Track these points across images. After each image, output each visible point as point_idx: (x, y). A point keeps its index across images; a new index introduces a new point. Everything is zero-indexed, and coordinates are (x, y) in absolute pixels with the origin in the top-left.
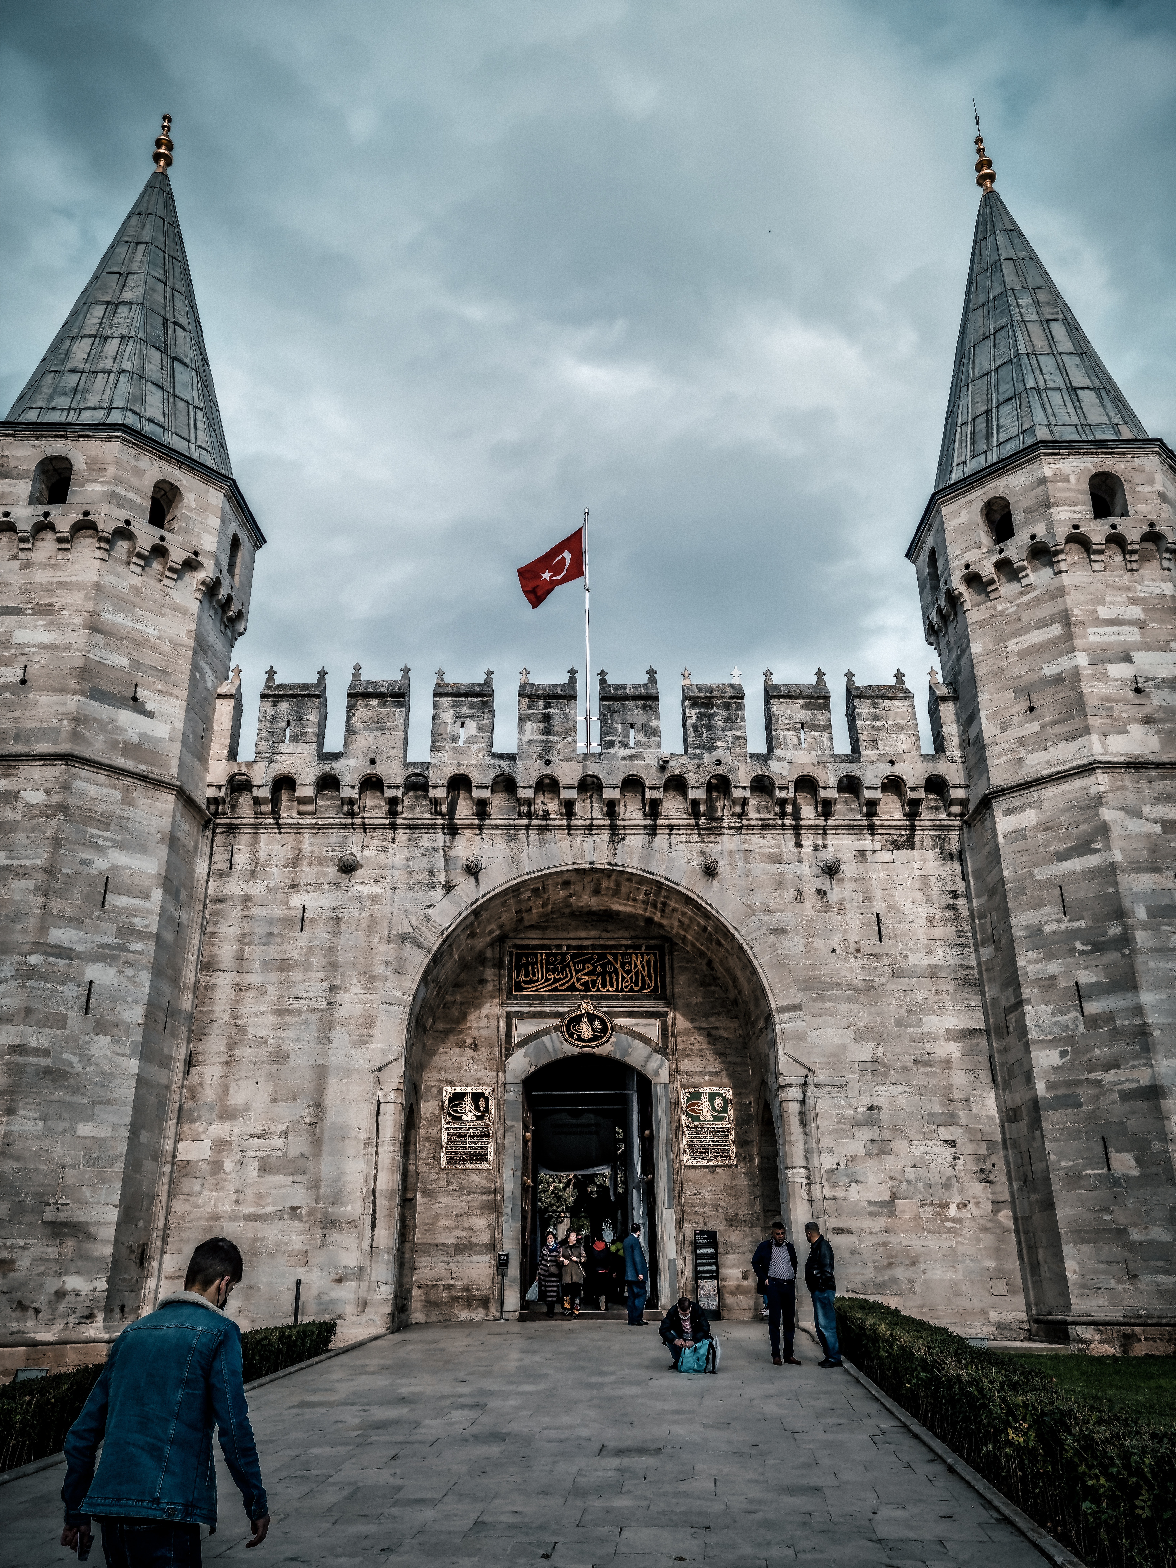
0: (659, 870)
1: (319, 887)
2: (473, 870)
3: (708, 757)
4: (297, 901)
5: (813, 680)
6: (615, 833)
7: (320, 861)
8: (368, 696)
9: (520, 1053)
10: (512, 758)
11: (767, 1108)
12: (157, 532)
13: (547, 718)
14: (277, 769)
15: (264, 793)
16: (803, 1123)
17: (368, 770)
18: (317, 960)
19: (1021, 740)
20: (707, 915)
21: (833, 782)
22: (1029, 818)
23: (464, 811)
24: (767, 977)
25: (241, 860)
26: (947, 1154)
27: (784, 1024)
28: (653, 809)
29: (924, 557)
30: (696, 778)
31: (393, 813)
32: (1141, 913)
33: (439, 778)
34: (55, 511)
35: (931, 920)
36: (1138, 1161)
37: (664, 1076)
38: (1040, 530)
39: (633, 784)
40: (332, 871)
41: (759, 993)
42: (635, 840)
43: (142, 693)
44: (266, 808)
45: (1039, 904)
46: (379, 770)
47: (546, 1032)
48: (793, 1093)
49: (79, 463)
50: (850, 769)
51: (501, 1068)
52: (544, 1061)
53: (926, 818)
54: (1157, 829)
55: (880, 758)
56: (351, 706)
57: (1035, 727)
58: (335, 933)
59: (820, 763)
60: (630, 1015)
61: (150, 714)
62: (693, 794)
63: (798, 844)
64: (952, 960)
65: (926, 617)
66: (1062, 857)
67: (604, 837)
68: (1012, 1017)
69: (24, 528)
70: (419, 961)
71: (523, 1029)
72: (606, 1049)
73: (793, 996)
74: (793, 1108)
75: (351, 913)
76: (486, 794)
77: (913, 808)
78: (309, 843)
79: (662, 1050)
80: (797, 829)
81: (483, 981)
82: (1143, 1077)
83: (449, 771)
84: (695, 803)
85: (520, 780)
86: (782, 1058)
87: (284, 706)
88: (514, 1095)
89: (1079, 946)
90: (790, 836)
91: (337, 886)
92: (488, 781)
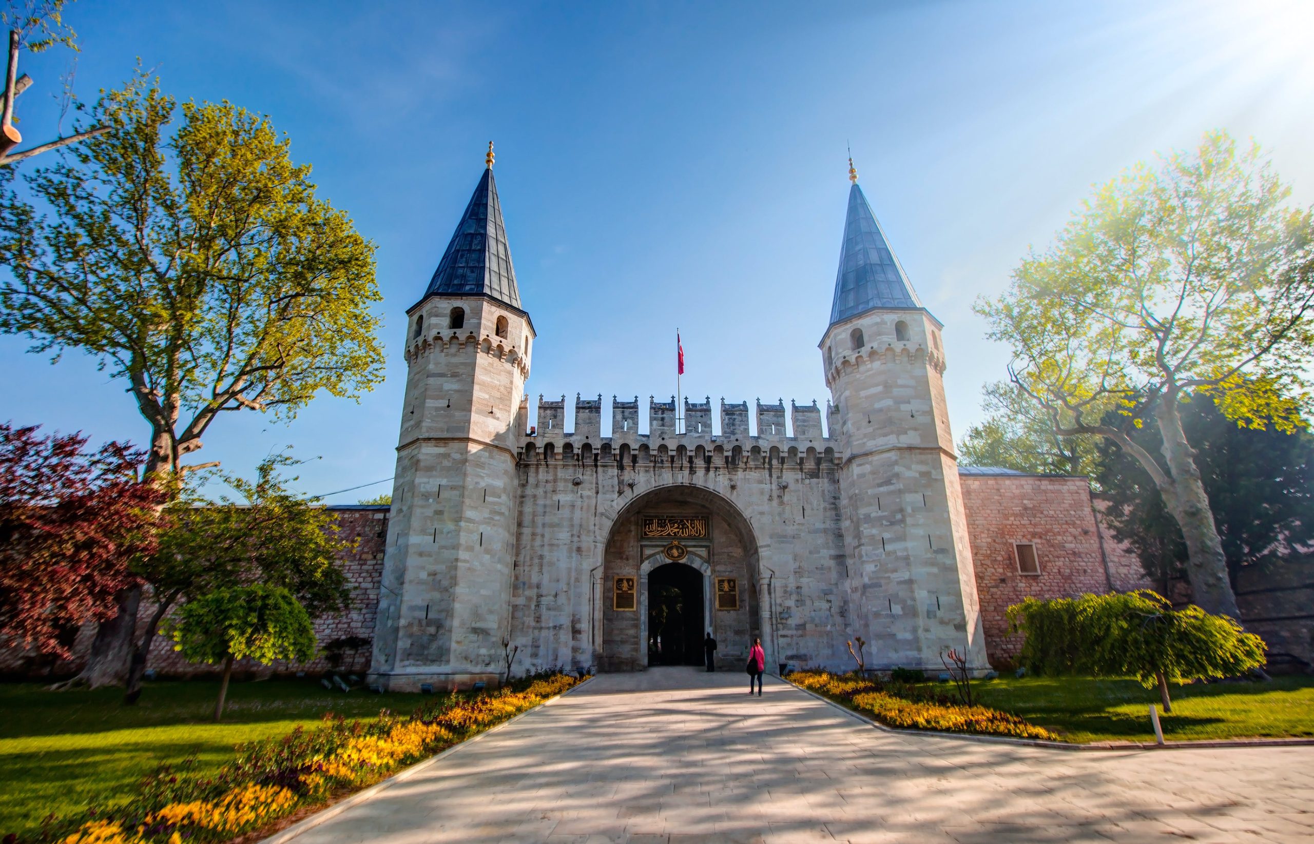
0: (711, 486)
1: (565, 492)
2: (631, 486)
3: (733, 438)
4: (556, 498)
5: (778, 403)
6: (692, 471)
7: (566, 480)
8: (584, 408)
9: (646, 562)
10: (647, 436)
11: (754, 586)
12: (499, 339)
13: (663, 419)
14: (546, 440)
15: (541, 450)
16: (770, 593)
17: (585, 441)
18: (565, 523)
19: (865, 436)
20: (731, 506)
21: (786, 449)
22: (867, 468)
23: (627, 461)
24: (757, 533)
25: (531, 480)
26: (827, 606)
27: (763, 553)
28: (708, 460)
29: (826, 348)
30: (728, 447)
31: (596, 460)
32: (909, 510)
33: (616, 446)
34: (458, 331)
35: (825, 509)
36: (903, 608)
37: (709, 573)
38: (875, 345)
39: (700, 448)
40: (570, 485)
41: (752, 539)
42: (700, 473)
43: (494, 410)
44: (542, 457)
45: (870, 505)
46: (590, 441)
47: (658, 553)
48: (766, 581)
49: (467, 310)
50: (793, 444)
51: (638, 568)
52: (657, 565)
53: (824, 466)
54: (917, 475)
55: (806, 439)
56: (577, 412)
57: (870, 430)
58: (572, 512)
59: (781, 441)
60: (694, 546)
61: (498, 419)
62: (726, 454)
63: (771, 475)
64: (833, 526)
65: (826, 376)
66: (880, 485)
67: (686, 472)
68: (857, 551)
69: (446, 339)
70: (608, 524)
71: (648, 552)
72: (683, 561)
73: (767, 541)
74: (766, 587)
75: (579, 503)
76: (636, 452)
77: (819, 461)
78: (561, 473)
79: (708, 561)
80: (770, 469)
81: (630, 531)
82: (906, 576)
83: (621, 442)
84: (727, 457)
85: (651, 447)
86: (761, 567)
87: (548, 412)
88: (645, 580)
89: (885, 522)
90: (767, 472)
91: (572, 491)
92: (637, 447)
